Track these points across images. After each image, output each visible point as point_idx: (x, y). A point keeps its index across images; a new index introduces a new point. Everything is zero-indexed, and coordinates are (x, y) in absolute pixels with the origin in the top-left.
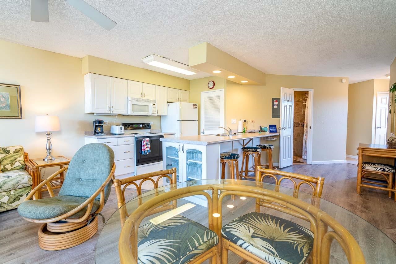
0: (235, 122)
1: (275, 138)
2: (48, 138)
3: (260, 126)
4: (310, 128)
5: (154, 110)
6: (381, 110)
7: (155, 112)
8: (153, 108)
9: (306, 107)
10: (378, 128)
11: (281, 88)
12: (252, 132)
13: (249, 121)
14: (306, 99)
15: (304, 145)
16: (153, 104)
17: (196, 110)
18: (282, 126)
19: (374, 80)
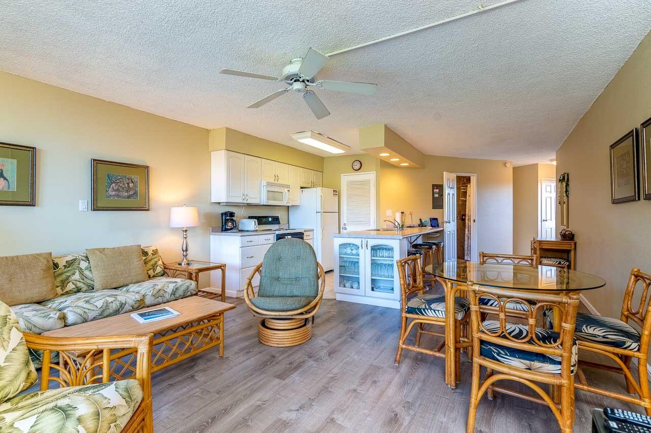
0: (391, 215)
1: (438, 235)
2: (185, 236)
3: (420, 220)
4: (474, 221)
5: (288, 198)
6: (546, 199)
7: (290, 201)
8: (288, 196)
9: (468, 195)
10: (544, 220)
11: (444, 172)
12: (411, 227)
13: (407, 213)
14: (467, 186)
15: (466, 242)
16: (288, 191)
17: (337, 198)
18: (446, 219)
19: (537, 164)
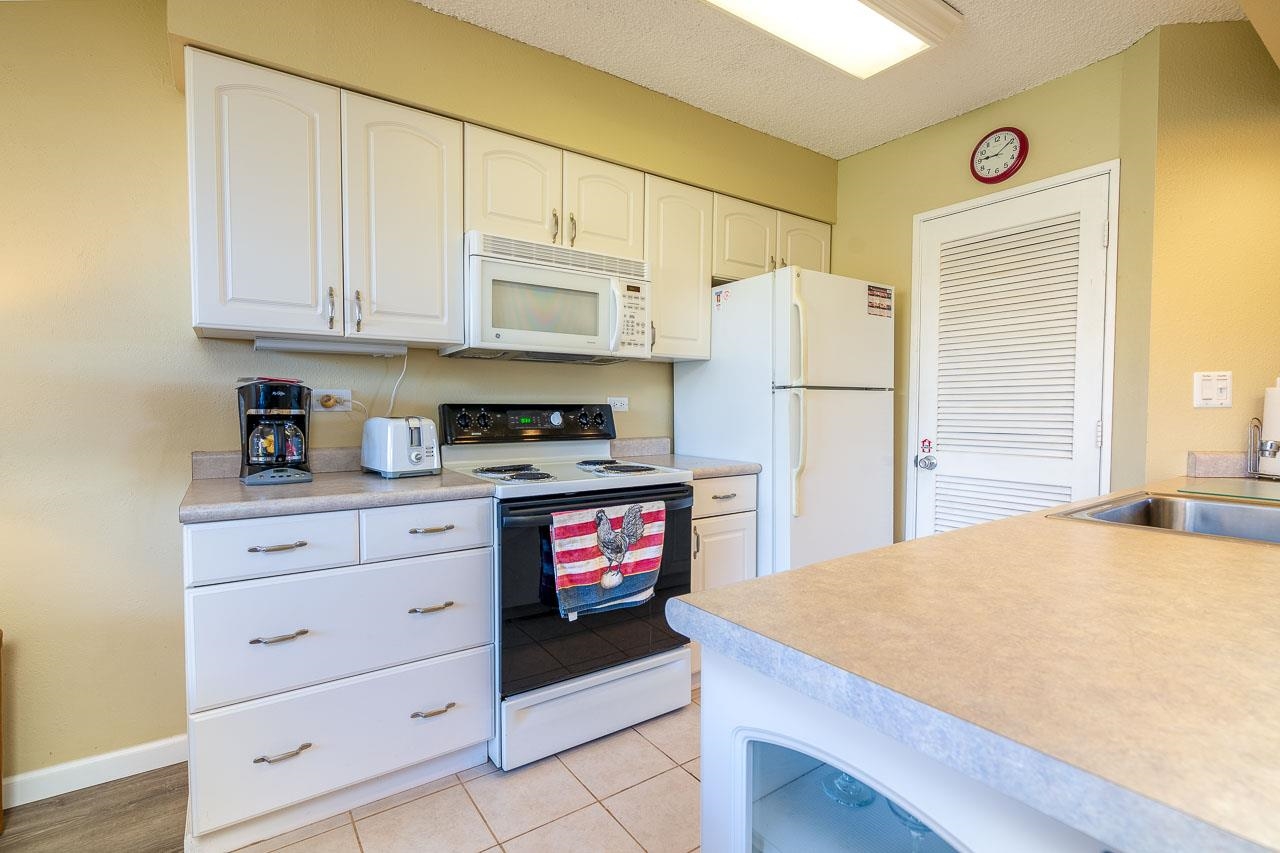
0: (1226, 401)
5: (630, 325)
7: (638, 338)
8: (629, 312)
16: (629, 288)
17: (887, 324)
